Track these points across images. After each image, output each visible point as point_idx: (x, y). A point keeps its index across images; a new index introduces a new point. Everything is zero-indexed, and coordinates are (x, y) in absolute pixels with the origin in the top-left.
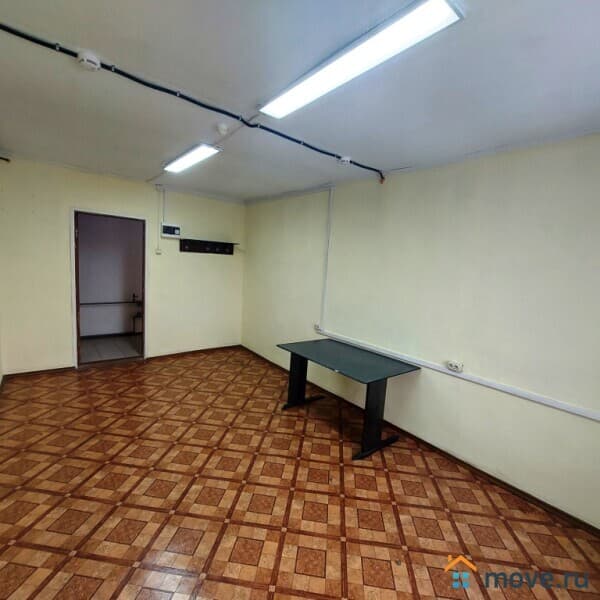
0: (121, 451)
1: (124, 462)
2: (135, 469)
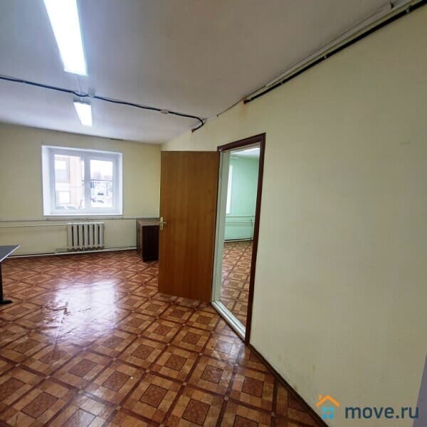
0: (150, 325)
1: (148, 317)
2: (142, 312)
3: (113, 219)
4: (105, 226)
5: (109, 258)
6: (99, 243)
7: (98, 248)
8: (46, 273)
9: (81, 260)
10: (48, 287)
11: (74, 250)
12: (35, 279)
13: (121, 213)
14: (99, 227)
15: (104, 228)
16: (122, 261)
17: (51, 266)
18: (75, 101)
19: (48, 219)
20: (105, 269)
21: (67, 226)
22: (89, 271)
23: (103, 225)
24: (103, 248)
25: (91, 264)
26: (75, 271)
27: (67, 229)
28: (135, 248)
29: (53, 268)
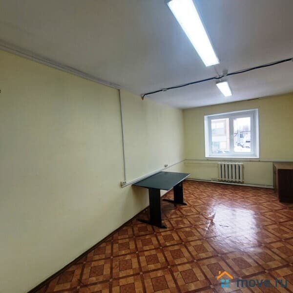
0: (281, 268)
1: (278, 258)
3: (250, 161)
4: (244, 166)
5: (247, 191)
6: (239, 178)
7: (239, 182)
8: (205, 192)
9: (226, 189)
10: (205, 201)
11: (222, 181)
12: (199, 195)
13: (258, 157)
14: (239, 167)
15: (243, 167)
16: (258, 196)
17: (208, 188)
18: (217, 83)
19: (208, 160)
20: (243, 200)
21: (218, 164)
22: (231, 198)
23: (243, 165)
24: (243, 183)
25: (233, 193)
26: (222, 196)
27: (218, 166)
28: (272, 187)
29: (209, 190)
